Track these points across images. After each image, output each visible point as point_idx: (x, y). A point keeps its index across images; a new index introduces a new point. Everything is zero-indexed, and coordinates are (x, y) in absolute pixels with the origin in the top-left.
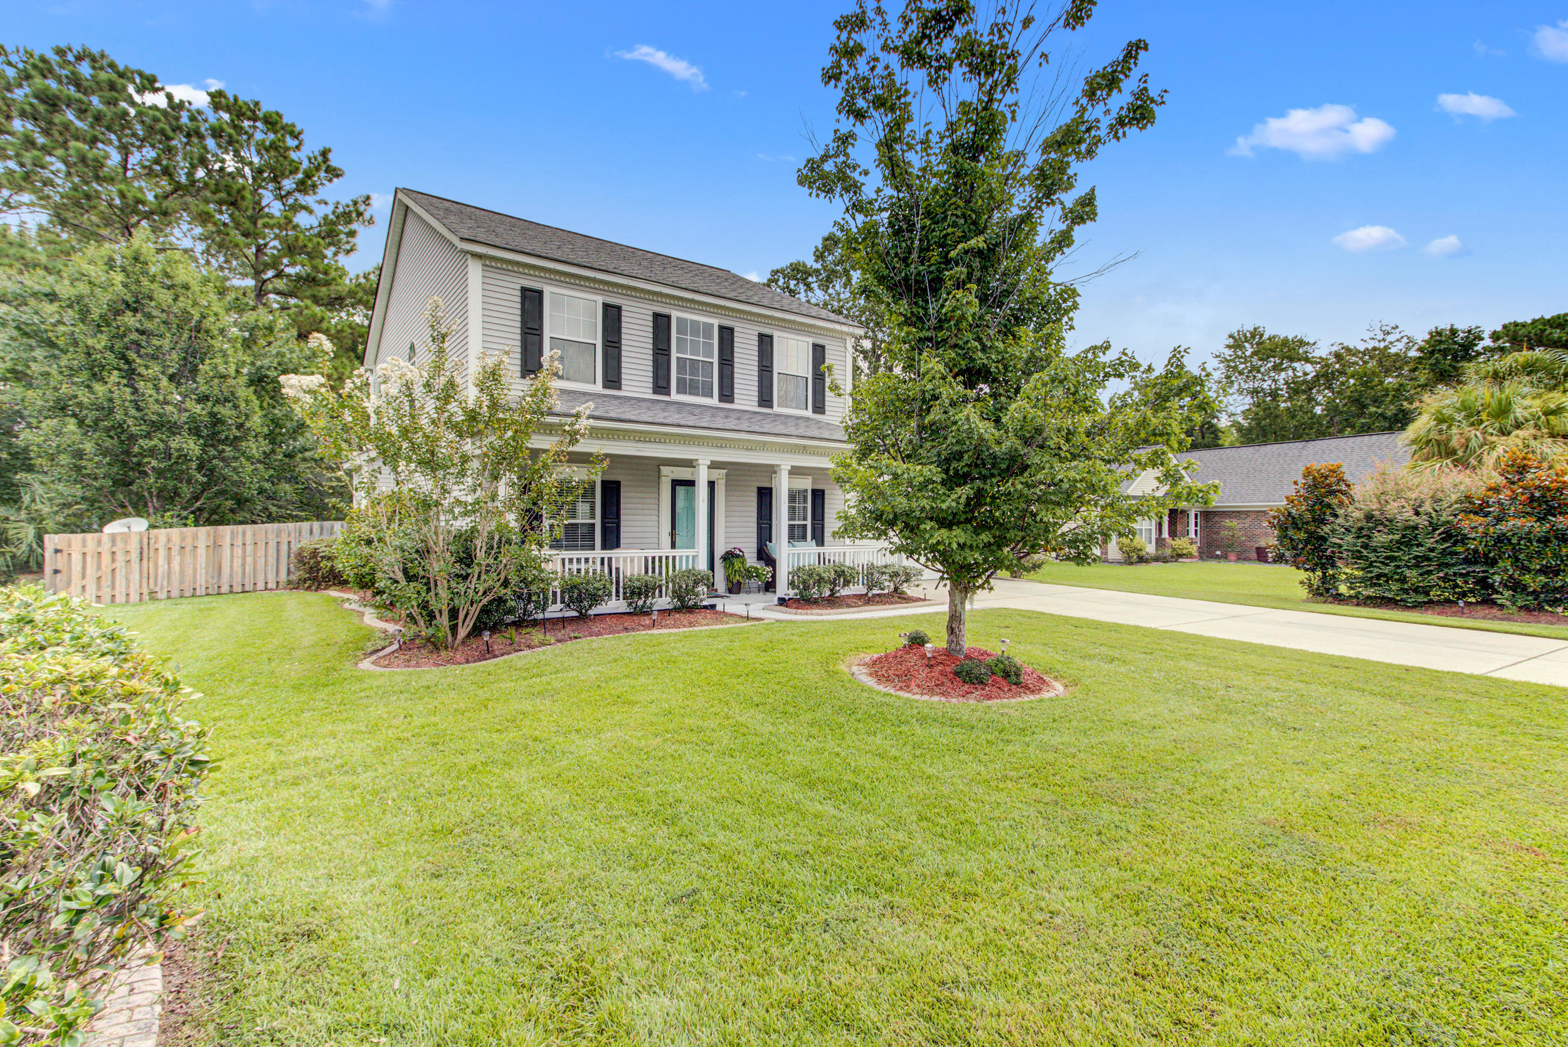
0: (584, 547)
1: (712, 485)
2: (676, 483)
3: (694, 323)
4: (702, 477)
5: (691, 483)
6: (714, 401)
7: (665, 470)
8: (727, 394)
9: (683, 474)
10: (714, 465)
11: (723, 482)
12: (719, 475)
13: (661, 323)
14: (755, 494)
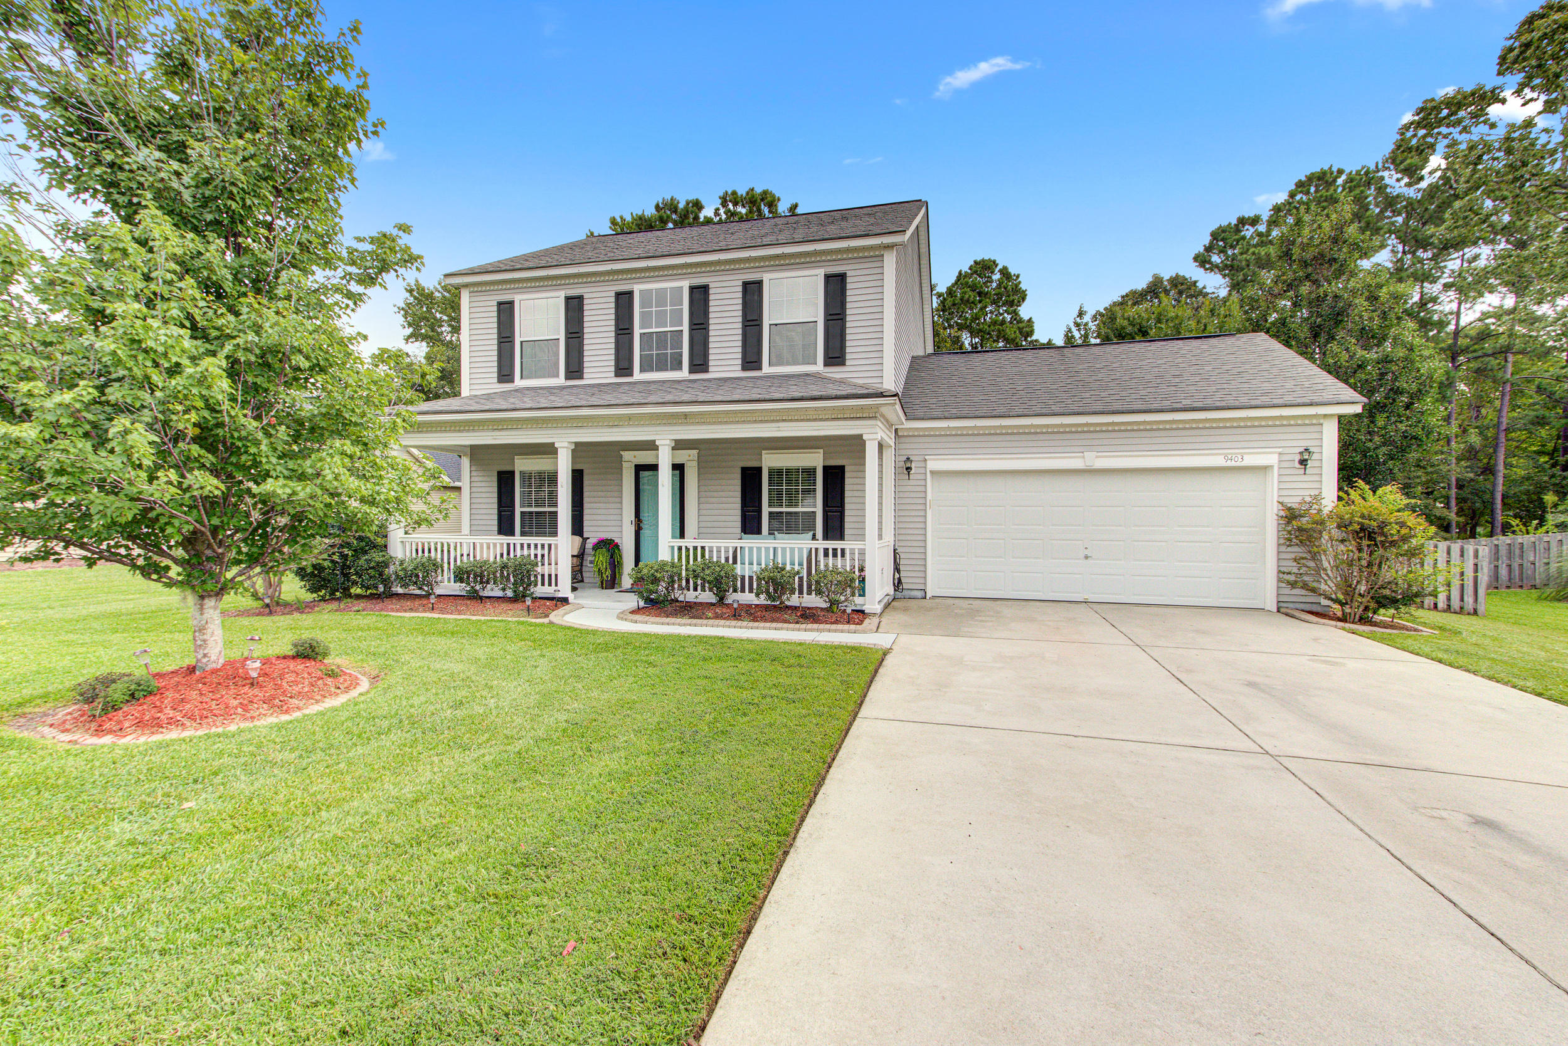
0: (543, 534)
1: (679, 468)
2: (639, 468)
3: (661, 293)
4: (665, 459)
5: (654, 468)
6: (684, 373)
7: (627, 455)
8: (700, 363)
9: (644, 457)
10: (680, 445)
11: (695, 464)
12: (688, 457)
13: (624, 301)
14: (739, 476)
